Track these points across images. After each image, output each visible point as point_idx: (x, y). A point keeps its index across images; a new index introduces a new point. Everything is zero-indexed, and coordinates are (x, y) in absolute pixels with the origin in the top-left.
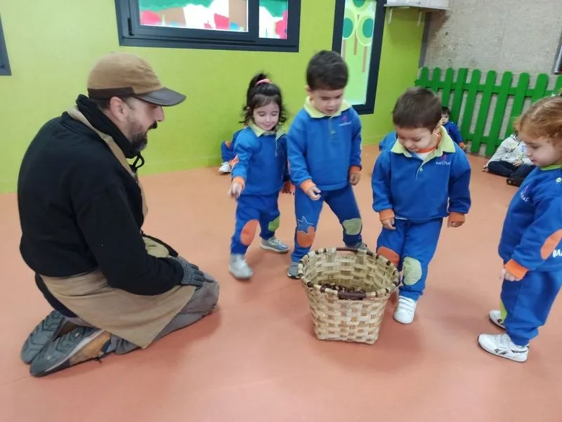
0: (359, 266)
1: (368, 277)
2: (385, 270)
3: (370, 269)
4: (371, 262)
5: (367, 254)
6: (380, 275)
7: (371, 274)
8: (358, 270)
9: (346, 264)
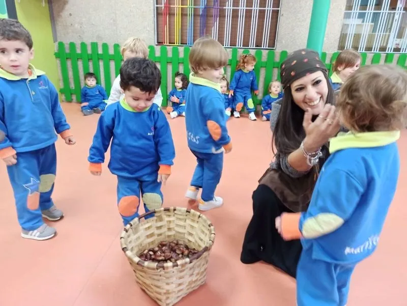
0: (159, 224)
1: (169, 229)
2: (185, 217)
3: (170, 222)
4: (169, 216)
5: (165, 210)
6: (182, 223)
7: (172, 226)
8: (159, 228)
9: (149, 228)
